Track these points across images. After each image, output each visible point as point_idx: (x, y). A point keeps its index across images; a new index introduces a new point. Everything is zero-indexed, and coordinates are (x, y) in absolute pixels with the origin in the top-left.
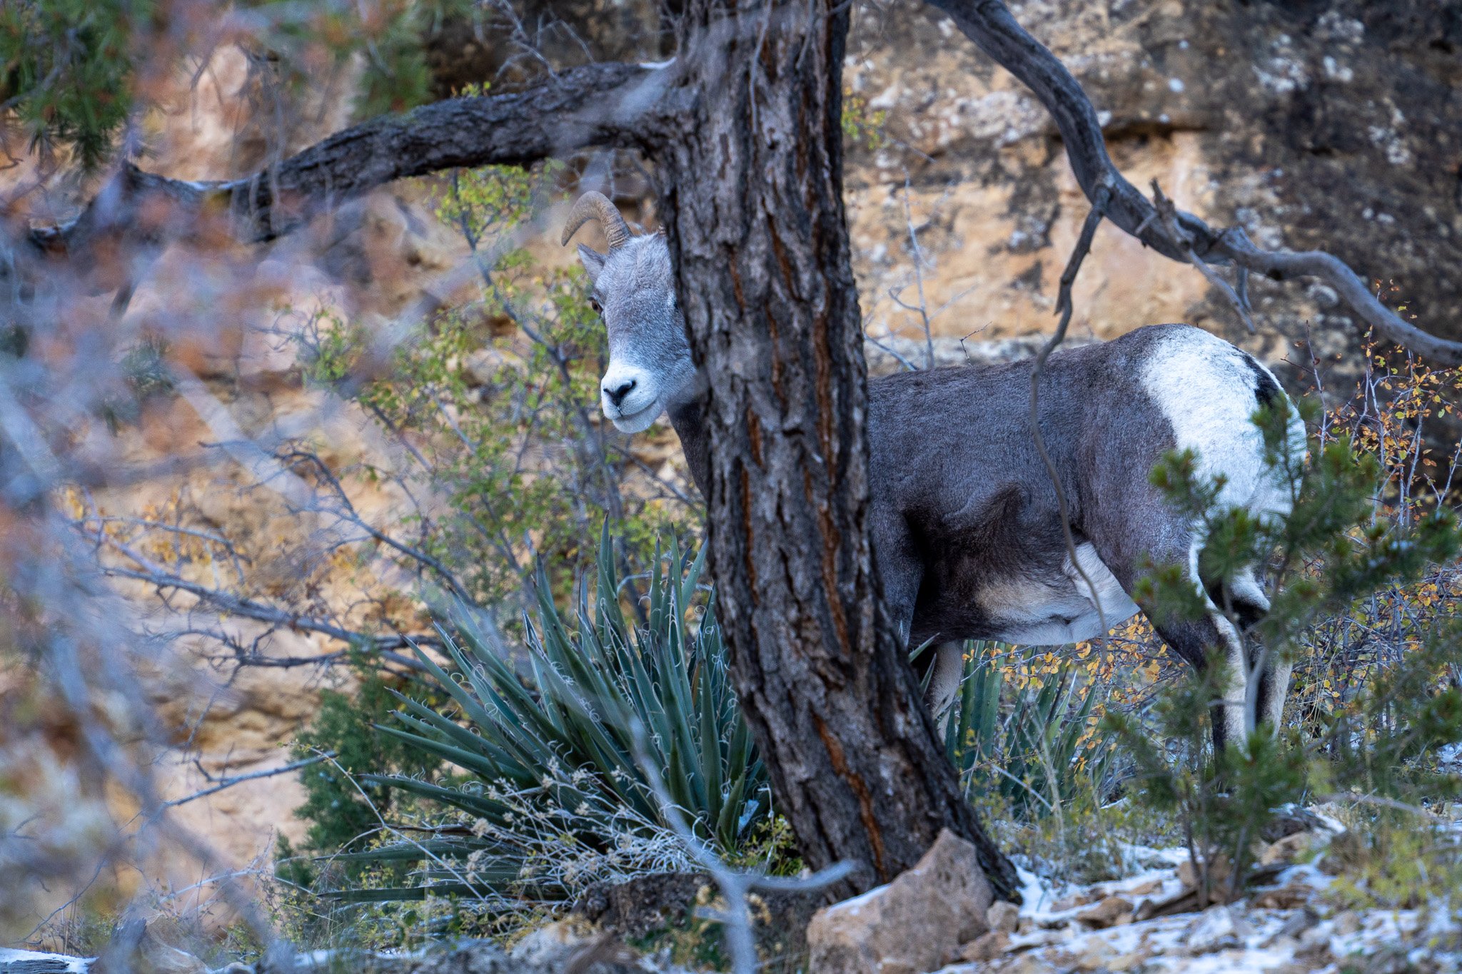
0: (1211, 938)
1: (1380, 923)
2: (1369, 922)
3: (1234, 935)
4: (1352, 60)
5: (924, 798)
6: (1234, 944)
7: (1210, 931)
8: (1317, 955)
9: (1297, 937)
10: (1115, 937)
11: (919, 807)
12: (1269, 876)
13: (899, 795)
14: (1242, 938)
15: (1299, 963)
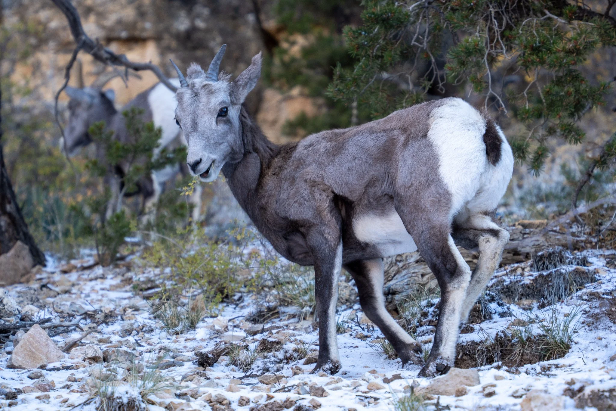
0: (95, 275)
1: (150, 272)
2: (146, 271)
3: (103, 275)
4: (205, 20)
5: (15, 232)
6: (103, 277)
7: (96, 273)
8: (128, 281)
9: (123, 275)
10: (70, 276)
11: (13, 234)
12: (123, 258)
13: (7, 231)
14: (106, 276)
15: (122, 283)
